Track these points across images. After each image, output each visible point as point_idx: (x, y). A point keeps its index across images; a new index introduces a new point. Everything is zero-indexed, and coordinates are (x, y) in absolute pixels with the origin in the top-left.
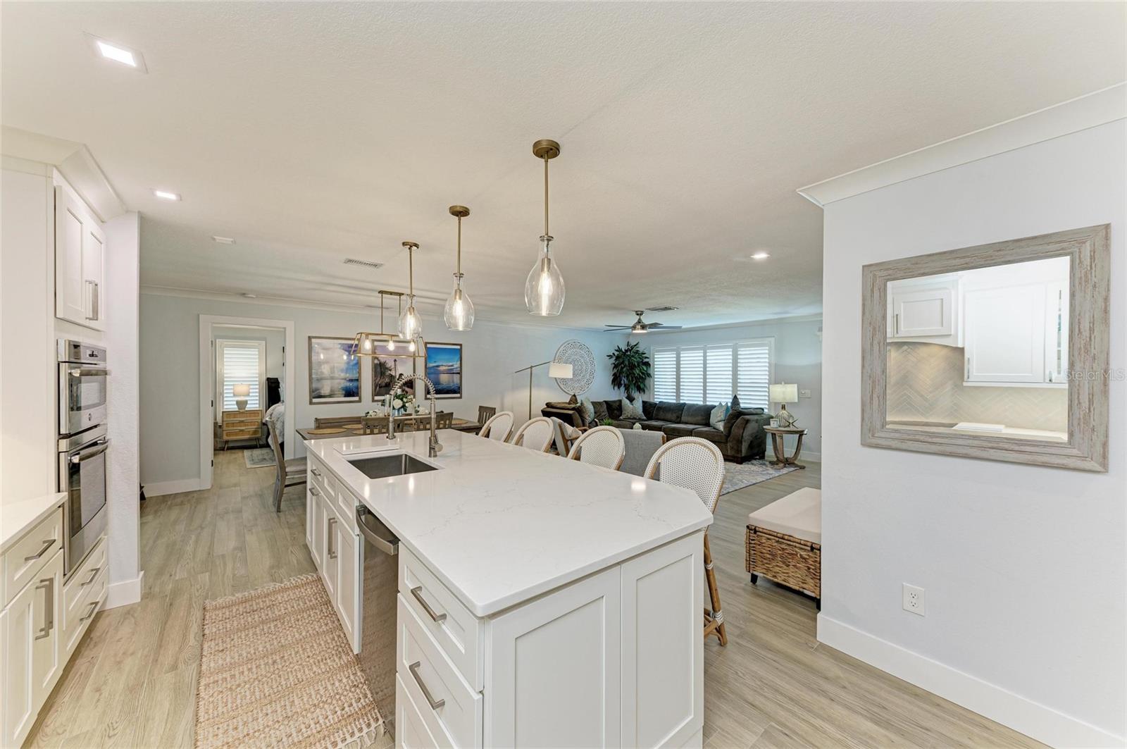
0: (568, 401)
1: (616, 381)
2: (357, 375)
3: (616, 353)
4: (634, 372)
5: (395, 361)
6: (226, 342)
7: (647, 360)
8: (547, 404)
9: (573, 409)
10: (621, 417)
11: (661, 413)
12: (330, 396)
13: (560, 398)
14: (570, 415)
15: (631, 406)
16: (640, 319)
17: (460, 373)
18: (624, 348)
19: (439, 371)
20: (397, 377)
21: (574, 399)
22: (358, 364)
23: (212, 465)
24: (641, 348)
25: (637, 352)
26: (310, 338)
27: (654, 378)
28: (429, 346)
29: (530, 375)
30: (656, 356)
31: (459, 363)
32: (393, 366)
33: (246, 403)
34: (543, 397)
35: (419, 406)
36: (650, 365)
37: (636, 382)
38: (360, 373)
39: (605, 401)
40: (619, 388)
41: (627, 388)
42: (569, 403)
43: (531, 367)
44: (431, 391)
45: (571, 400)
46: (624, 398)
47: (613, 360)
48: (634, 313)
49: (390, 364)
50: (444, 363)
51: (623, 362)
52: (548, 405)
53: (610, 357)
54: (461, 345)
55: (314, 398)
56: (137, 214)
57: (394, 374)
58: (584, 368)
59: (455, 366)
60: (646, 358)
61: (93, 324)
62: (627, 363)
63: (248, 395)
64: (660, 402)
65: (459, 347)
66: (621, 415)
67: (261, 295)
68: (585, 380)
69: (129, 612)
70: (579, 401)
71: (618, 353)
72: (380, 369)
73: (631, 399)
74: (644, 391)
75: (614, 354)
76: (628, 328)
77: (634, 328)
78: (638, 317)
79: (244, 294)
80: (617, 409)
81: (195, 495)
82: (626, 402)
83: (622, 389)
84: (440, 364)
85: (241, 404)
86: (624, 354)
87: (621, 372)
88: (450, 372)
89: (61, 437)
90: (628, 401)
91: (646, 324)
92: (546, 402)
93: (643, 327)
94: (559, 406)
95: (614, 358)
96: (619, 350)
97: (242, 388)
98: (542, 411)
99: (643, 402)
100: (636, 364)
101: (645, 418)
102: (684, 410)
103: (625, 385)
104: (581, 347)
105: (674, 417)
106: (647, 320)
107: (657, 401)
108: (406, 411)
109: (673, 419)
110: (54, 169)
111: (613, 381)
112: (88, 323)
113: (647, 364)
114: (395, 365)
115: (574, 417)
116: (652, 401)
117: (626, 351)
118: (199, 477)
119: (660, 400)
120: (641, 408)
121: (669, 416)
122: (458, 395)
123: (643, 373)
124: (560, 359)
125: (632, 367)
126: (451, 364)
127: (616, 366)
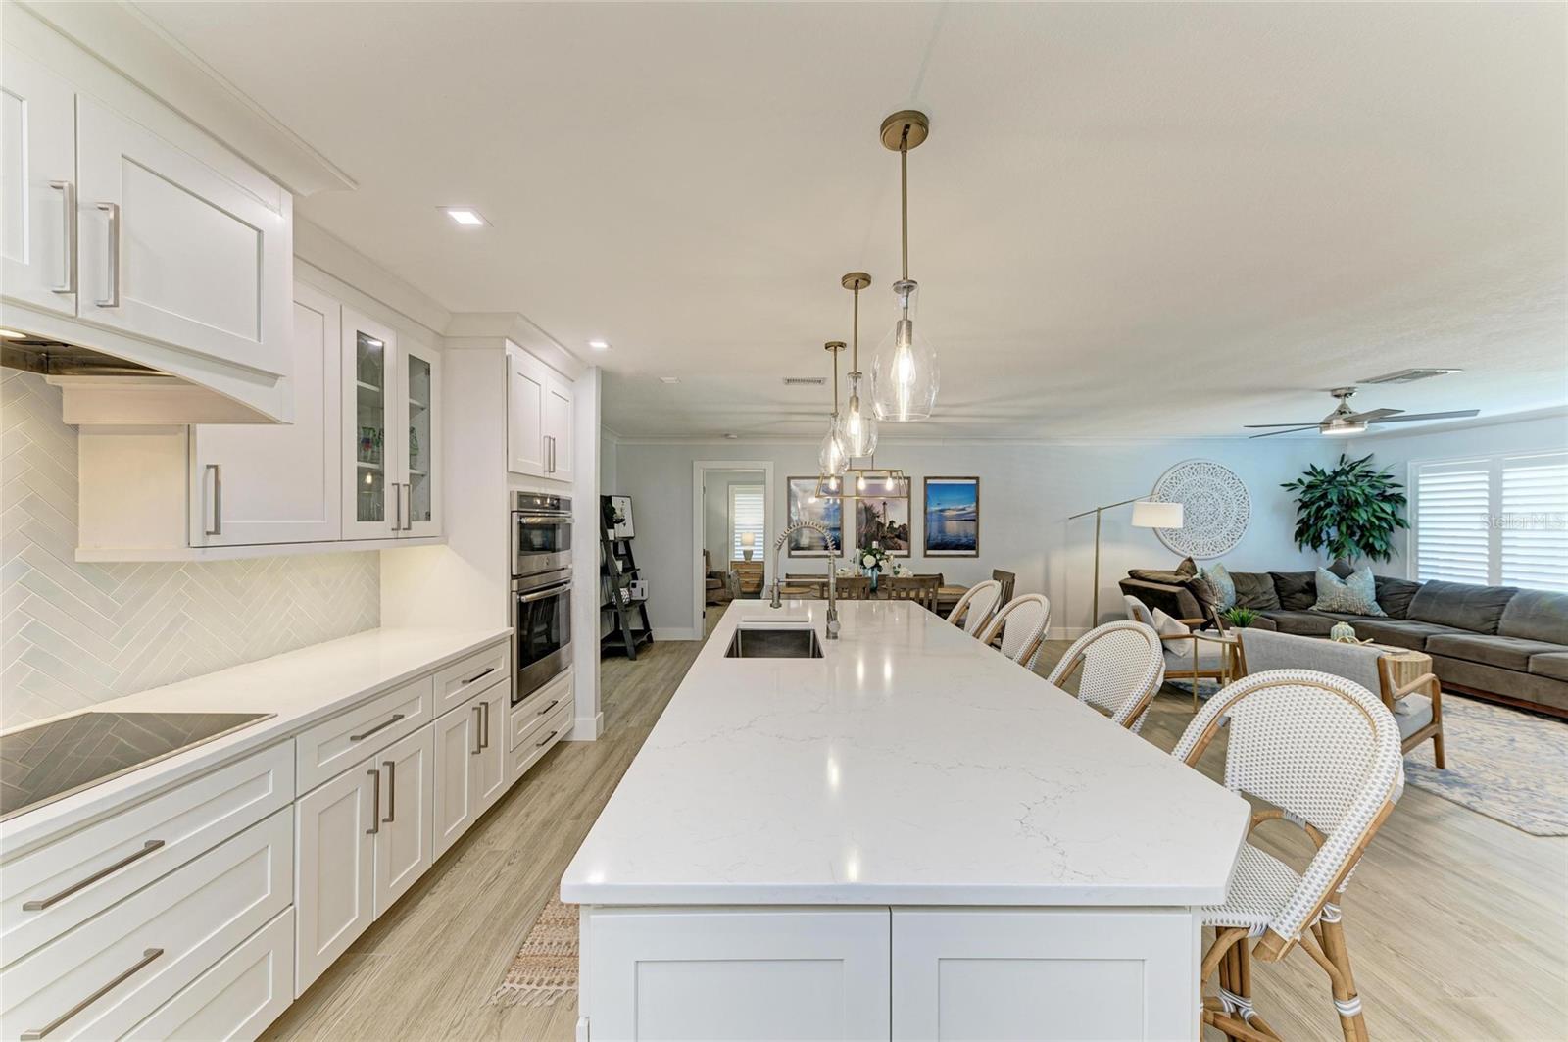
0: (1175, 570)
1: (1307, 533)
2: (839, 523)
3: (1307, 480)
4: (1356, 515)
5: (884, 504)
6: (736, 488)
7: (1396, 491)
8: (1130, 573)
9: (1181, 584)
10: (1314, 608)
11: (1432, 606)
12: (809, 548)
13: (1161, 563)
14: (1173, 595)
15: (1341, 586)
16: (1343, 405)
17: (975, 520)
18: (1328, 466)
19: (945, 516)
20: (887, 525)
21: (1190, 565)
22: (840, 509)
23: (704, 616)
24: (1378, 467)
25: (1368, 474)
26: (789, 479)
27: (1418, 529)
28: (929, 482)
29: (1098, 523)
30: (1421, 482)
31: (974, 504)
32: (882, 511)
33: (750, 552)
34: (1121, 560)
35: (899, 566)
36: (1405, 501)
37: (1362, 537)
38: (841, 520)
39: (1269, 573)
40: (1315, 547)
41: (1336, 548)
42: (1177, 573)
43: (1099, 510)
44: (830, 544)
45: (1180, 568)
46: (1323, 569)
47: (1298, 493)
48: (1329, 393)
49: (878, 508)
50: (954, 507)
51: (1324, 496)
52: (1133, 574)
53: (1291, 487)
54: (977, 479)
55: (793, 550)
56: (594, 370)
57: (882, 522)
58: (1222, 509)
59: (969, 510)
60: (1394, 486)
61: (552, 476)
62: (1335, 499)
63: (753, 545)
64: (1431, 582)
65: (974, 482)
66: (1314, 604)
67: (744, 435)
68: (1225, 532)
69: (585, 747)
70: (1199, 570)
71: (1312, 479)
72: (868, 515)
73: (1343, 573)
74: (1386, 555)
75: (1300, 481)
76: (1313, 426)
77: (1326, 424)
78: (1338, 402)
79: (727, 435)
80: (1304, 591)
81: (687, 645)
82: (1327, 579)
83: (1324, 549)
84: (947, 507)
85: (748, 554)
86: (1331, 480)
87: (1319, 516)
88: (960, 519)
89: (513, 577)
90: (1333, 578)
91: (1361, 412)
92: (1129, 570)
93: (1352, 422)
94: (1152, 577)
95: (1303, 488)
96: (1314, 472)
97: (748, 538)
98: (1122, 584)
99: (1377, 579)
100: (1360, 500)
101: (1382, 613)
102: (1508, 604)
103: (1330, 543)
104: (1214, 470)
105: (1474, 617)
106: (1357, 405)
107: (1423, 579)
108: (880, 571)
109: (1471, 623)
110: (507, 341)
111: (1299, 534)
112: (547, 475)
113: (1399, 500)
114: (884, 509)
115: (1181, 598)
116: (1410, 578)
117: (1336, 474)
118: (692, 626)
119: (1431, 578)
120: (1371, 594)
121: (1457, 615)
122: (973, 552)
123: (1379, 518)
124: (1159, 495)
125: (1350, 505)
126: (961, 507)
127: (1305, 505)
